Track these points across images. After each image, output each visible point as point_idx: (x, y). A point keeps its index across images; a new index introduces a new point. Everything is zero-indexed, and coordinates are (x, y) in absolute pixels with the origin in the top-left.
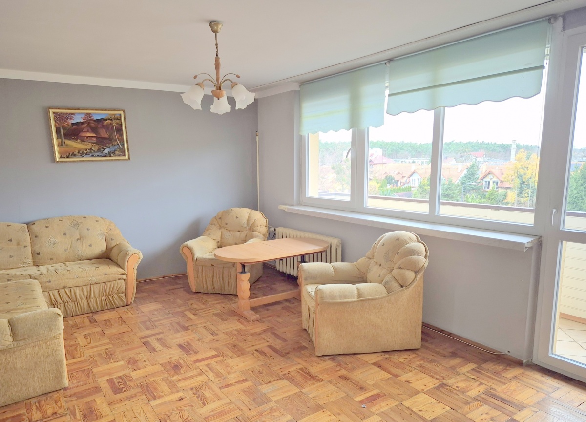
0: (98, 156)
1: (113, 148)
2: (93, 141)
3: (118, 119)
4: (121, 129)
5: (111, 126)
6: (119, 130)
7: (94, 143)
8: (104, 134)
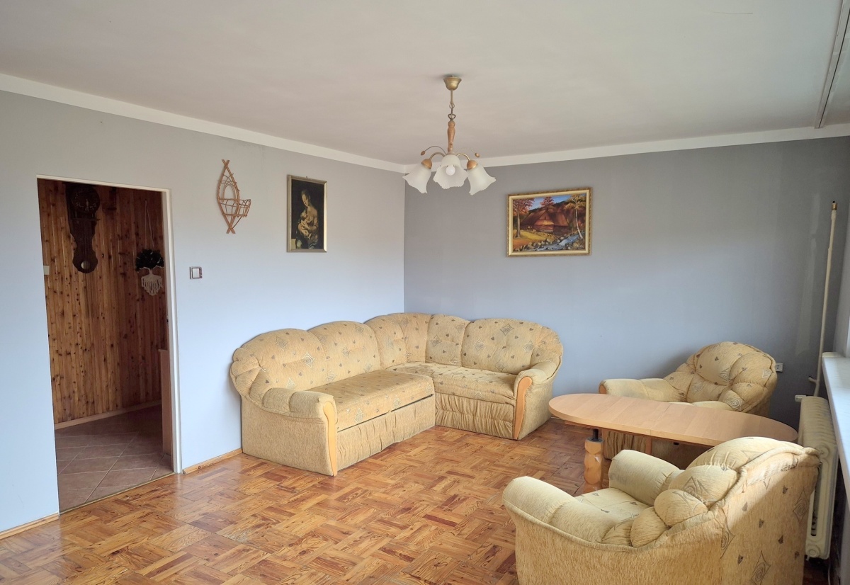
0: (553, 250)
1: (571, 239)
2: (549, 231)
3: (582, 201)
4: (585, 214)
5: (572, 210)
6: (582, 216)
7: (550, 233)
8: (563, 221)
